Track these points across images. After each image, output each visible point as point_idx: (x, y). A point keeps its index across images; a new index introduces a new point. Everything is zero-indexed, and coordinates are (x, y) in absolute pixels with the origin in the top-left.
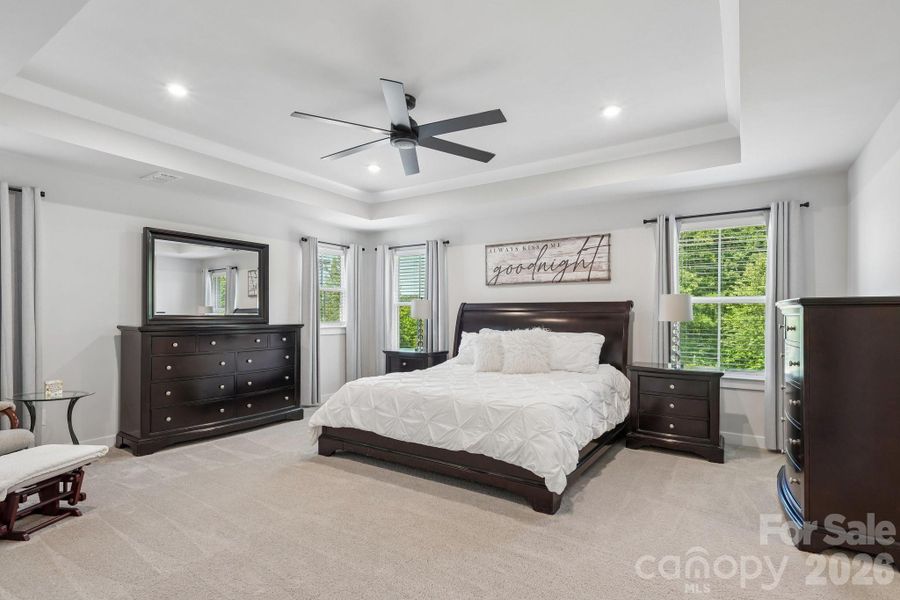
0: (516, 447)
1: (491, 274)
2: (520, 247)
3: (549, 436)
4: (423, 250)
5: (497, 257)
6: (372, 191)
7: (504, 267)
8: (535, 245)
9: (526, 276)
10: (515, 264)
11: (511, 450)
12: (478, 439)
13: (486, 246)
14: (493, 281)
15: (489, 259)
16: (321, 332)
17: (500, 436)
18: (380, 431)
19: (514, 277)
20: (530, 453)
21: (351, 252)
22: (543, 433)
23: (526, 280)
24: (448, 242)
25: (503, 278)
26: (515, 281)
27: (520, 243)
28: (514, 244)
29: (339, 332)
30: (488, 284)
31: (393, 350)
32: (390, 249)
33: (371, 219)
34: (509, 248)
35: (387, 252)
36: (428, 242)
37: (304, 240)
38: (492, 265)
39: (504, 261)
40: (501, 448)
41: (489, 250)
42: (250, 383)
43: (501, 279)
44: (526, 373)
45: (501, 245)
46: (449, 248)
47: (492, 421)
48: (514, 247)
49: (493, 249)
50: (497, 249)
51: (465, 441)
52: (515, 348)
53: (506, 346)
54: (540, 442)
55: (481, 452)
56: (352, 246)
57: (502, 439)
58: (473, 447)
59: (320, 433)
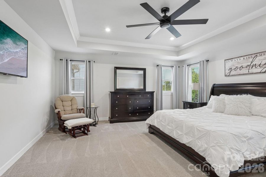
0: (203, 149)
1: (227, 71)
2: (242, 58)
3: (222, 148)
4: (199, 65)
5: (229, 64)
6: (177, 47)
7: (233, 68)
8: (250, 56)
9: (245, 71)
10: (239, 66)
11: (201, 149)
12: (189, 141)
13: (225, 60)
14: (228, 74)
15: (226, 65)
16: (163, 94)
17: (199, 142)
18: (161, 129)
19: (238, 72)
20: (209, 154)
21: (174, 68)
22: (218, 146)
23: (245, 73)
24: (208, 61)
25: (233, 73)
26: (239, 73)
27: (242, 56)
28: (238, 57)
29: (170, 94)
30: (226, 76)
31: (189, 101)
32: (187, 66)
33: (178, 56)
34: (236, 59)
35: (187, 67)
36: (200, 61)
37: (158, 66)
38: (227, 67)
39: (233, 65)
40: (199, 147)
41: (226, 61)
42: (138, 108)
43: (232, 73)
44: (236, 115)
45: (232, 59)
46: (209, 63)
47: (196, 134)
48: (239, 59)
49: (228, 61)
50: (230, 60)
51: (184, 140)
52: (231, 103)
53: (226, 102)
54: (215, 150)
55: (190, 146)
56: (174, 66)
57: (198, 144)
58: (188, 143)
59: (149, 126)
